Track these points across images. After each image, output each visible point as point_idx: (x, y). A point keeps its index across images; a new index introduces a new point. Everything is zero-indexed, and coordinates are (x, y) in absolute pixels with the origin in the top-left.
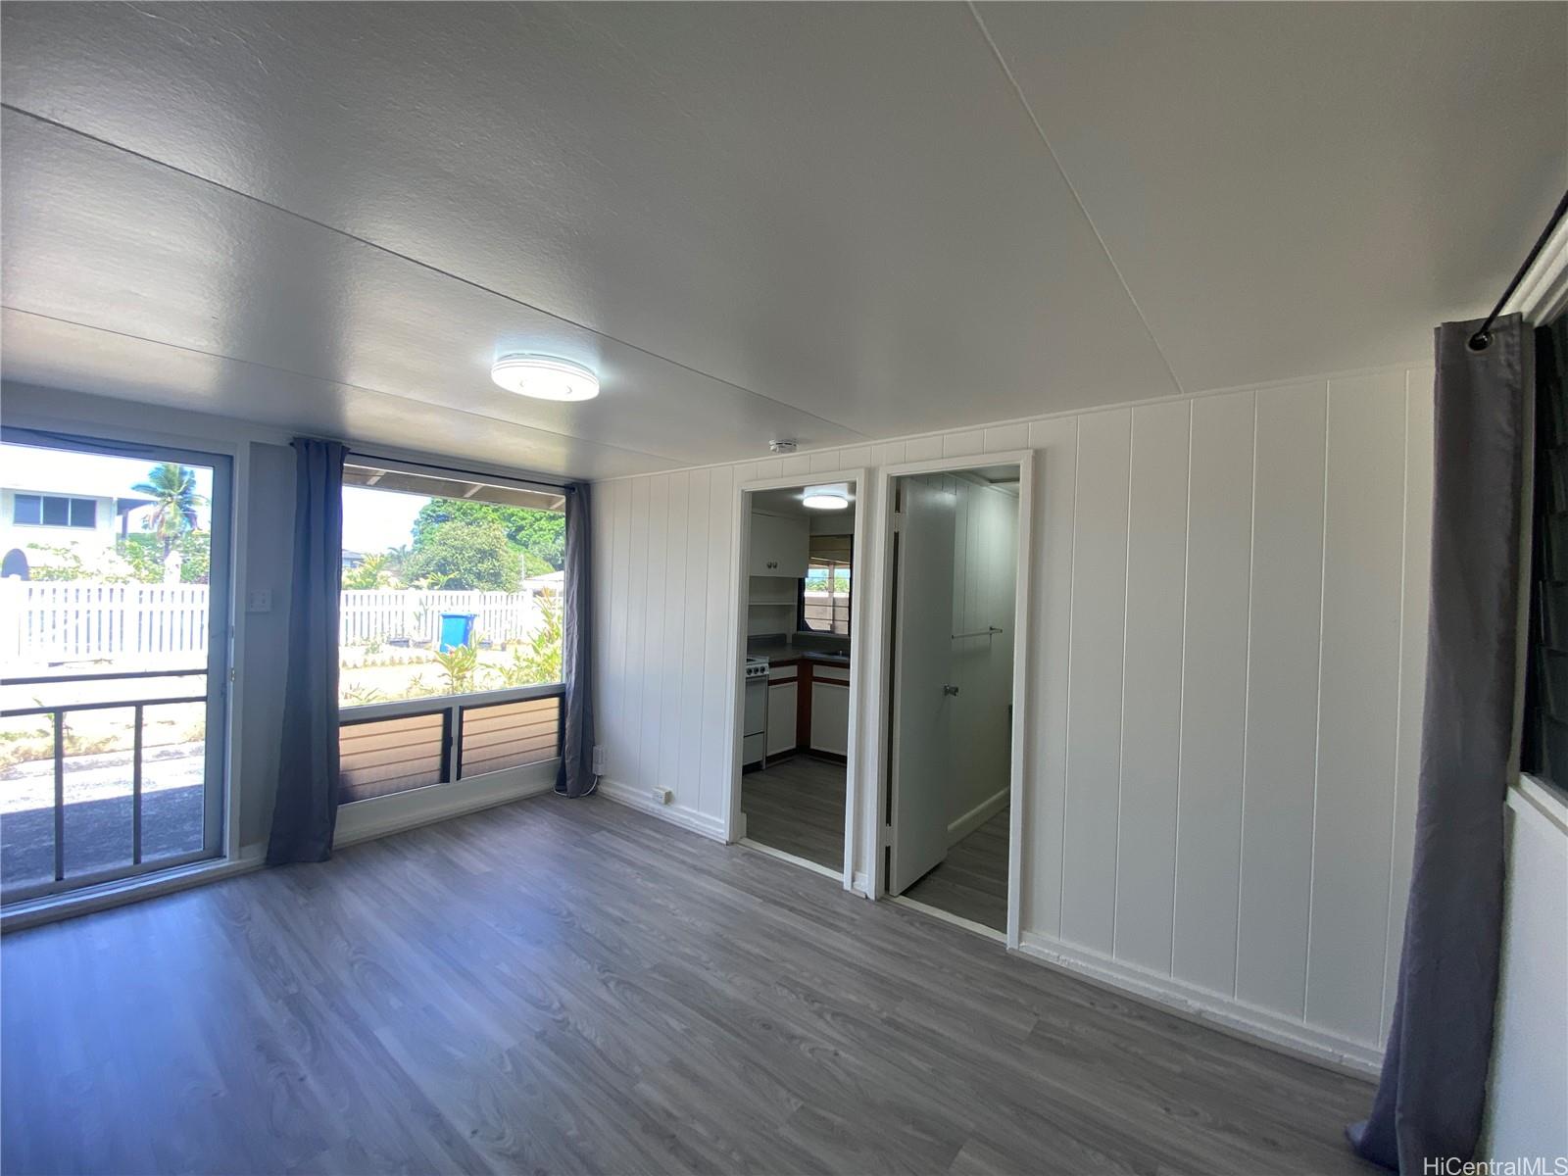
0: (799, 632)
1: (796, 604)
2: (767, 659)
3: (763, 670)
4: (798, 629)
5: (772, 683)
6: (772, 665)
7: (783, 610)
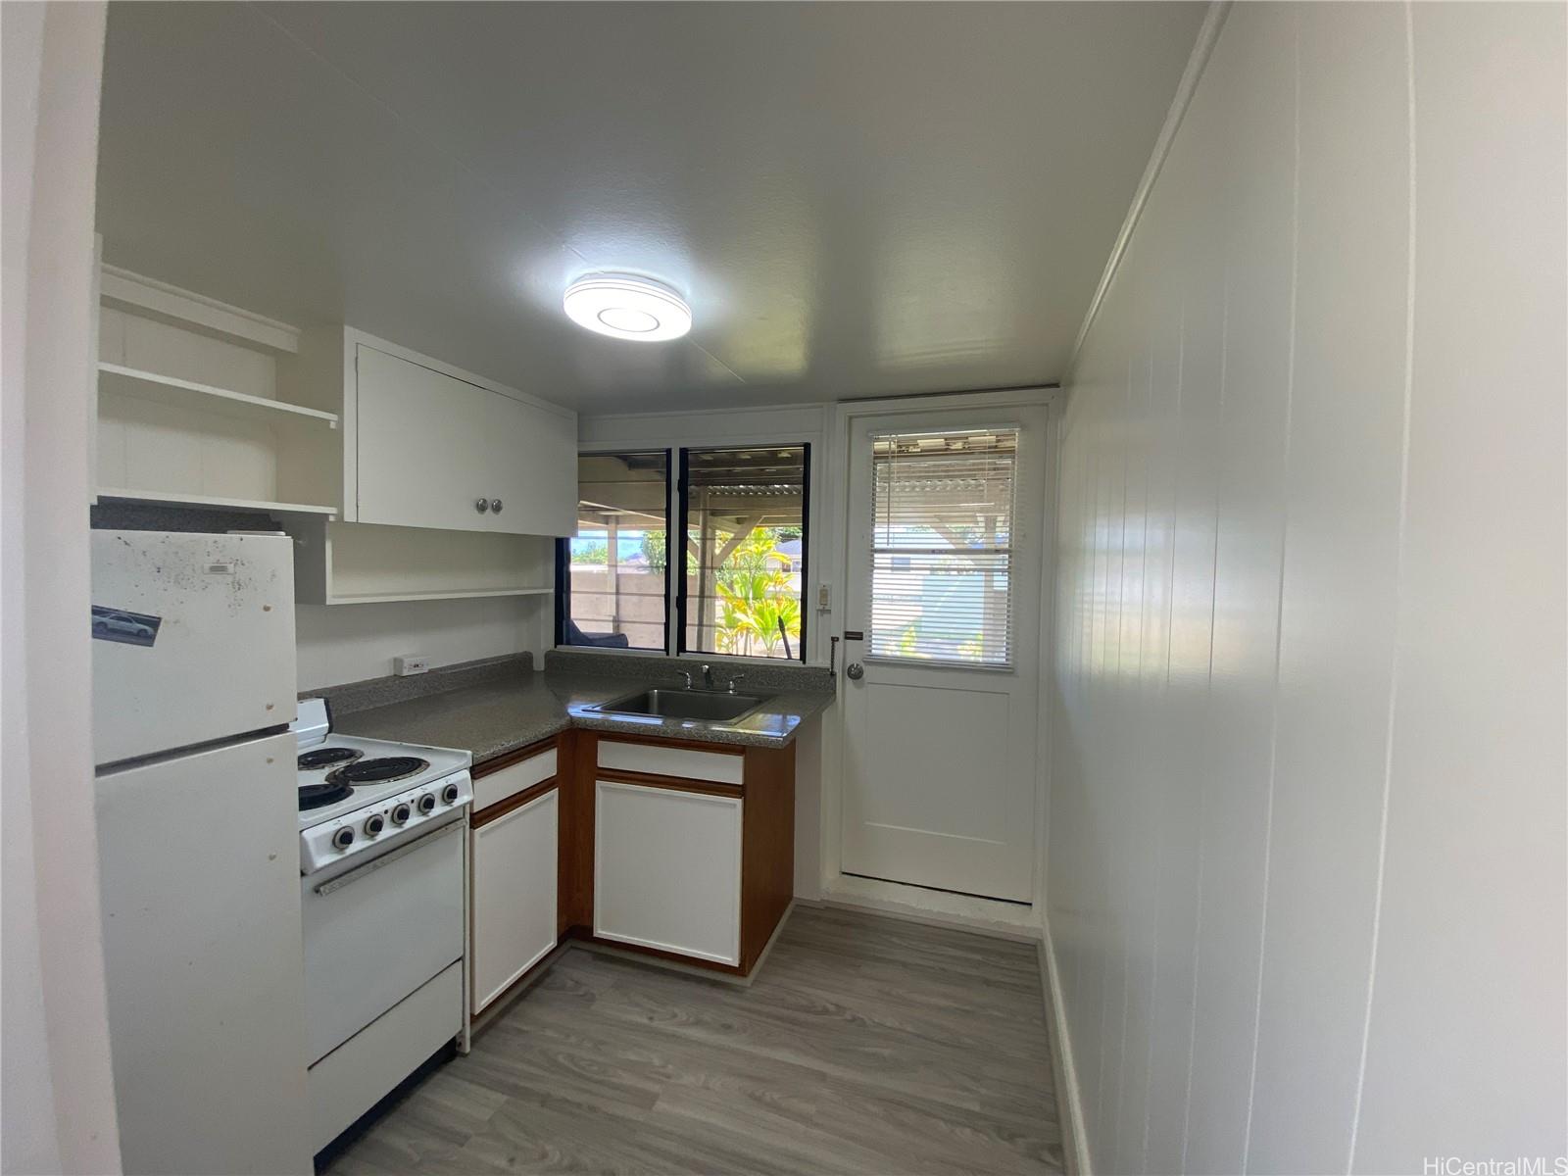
0: (561, 648)
1: (552, 591)
2: (467, 757)
3: (451, 794)
4: (558, 640)
5: (478, 819)
6: (478, 770)
7: (525, 605)
